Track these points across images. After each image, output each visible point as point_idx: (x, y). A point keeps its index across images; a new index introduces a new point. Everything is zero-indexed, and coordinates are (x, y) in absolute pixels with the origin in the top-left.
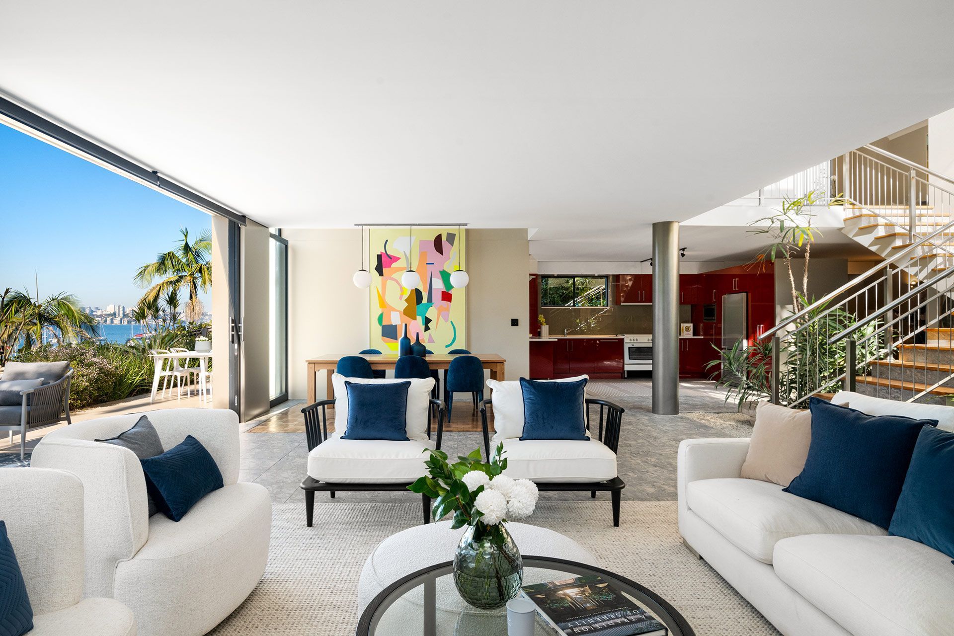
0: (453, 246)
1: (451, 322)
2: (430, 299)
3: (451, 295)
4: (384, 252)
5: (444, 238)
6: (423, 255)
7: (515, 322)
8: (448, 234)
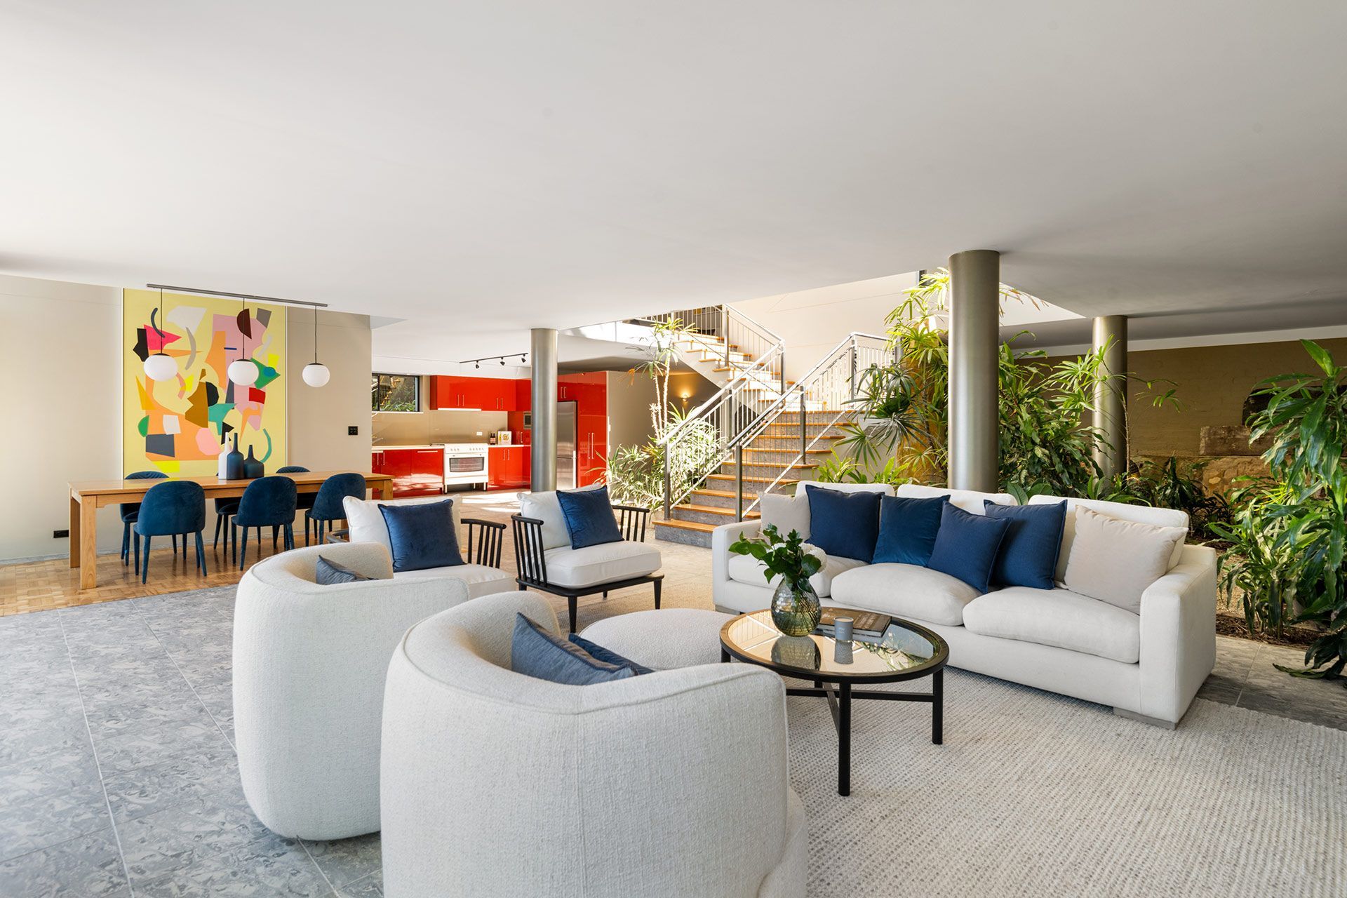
0: (266, 327)
1: (264, 430)
2: (230, 398)
3: (264, 393)
4: (151, 325)
5: (253, 315)
6: (218, 335)
7: (353, 431)
8: (259, 310)
